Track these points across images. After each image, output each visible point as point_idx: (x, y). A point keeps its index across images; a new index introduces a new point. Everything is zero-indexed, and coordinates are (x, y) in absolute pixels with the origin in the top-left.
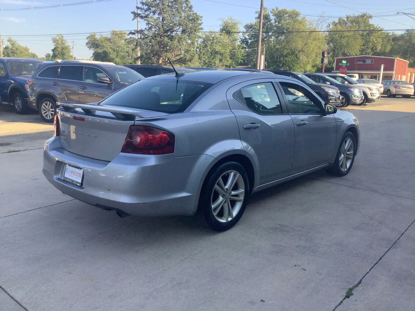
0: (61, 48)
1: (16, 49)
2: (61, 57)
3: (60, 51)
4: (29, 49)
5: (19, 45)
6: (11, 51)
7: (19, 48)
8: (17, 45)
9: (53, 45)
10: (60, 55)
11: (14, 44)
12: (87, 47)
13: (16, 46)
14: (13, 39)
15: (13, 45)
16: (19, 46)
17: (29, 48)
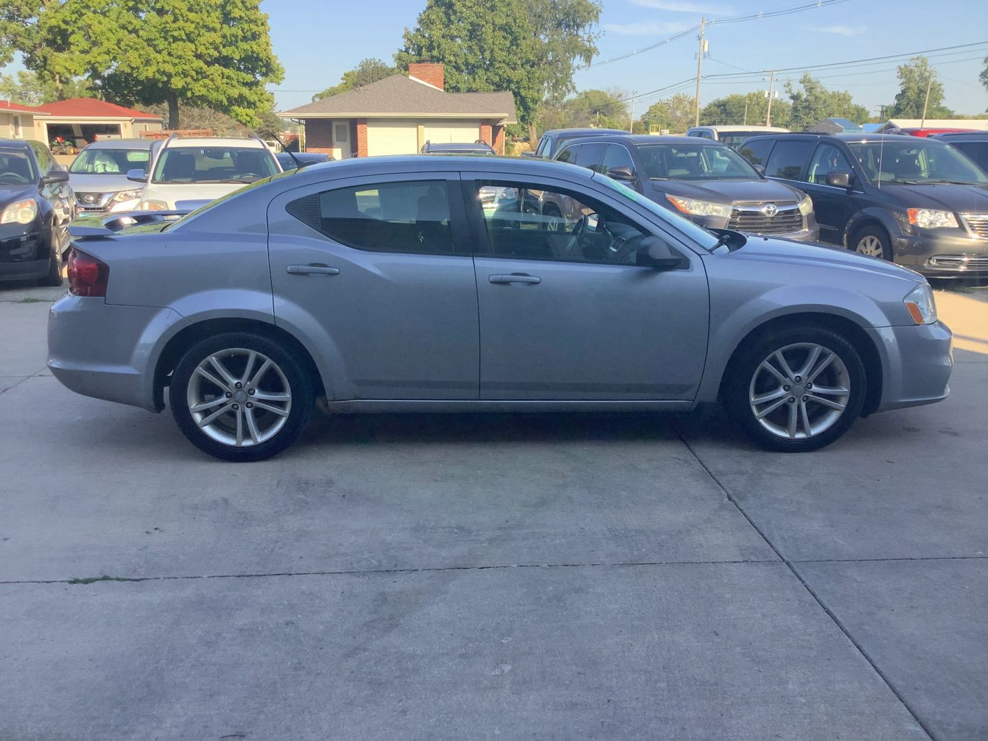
0: (916, 91)
1: (816, 98)
2: (913, 111)
3: (913, 97)
4: (851, 97)
5: (823, 90)
6: (804, 104)
7: (821, 96)
8: (819, 90)
9: (899, 83)
10: (911, 107)
11: (814, 88)
12: (981, 84)
13: (817, 91)
14: (813, 76)
15: (810, 90)
16: (823, 93)
17: (850, 94)
